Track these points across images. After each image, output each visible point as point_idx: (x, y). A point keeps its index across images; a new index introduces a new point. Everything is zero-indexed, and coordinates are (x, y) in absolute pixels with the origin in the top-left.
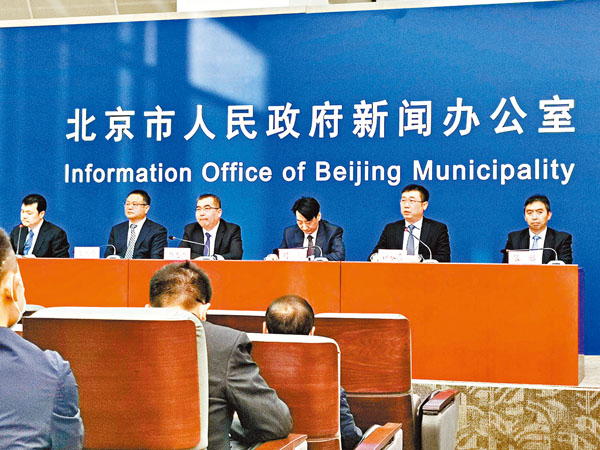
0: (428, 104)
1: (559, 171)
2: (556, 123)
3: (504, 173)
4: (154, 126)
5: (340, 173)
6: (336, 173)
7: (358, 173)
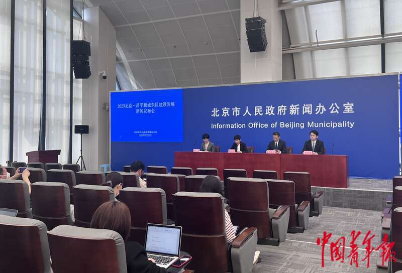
0: (311, 105)
1: (350, 124)
2: (348, 110)
3: (334, 125)
4: (235, 112)
5: (287, 125)
6: (286, 125)
7: (292, 125)
